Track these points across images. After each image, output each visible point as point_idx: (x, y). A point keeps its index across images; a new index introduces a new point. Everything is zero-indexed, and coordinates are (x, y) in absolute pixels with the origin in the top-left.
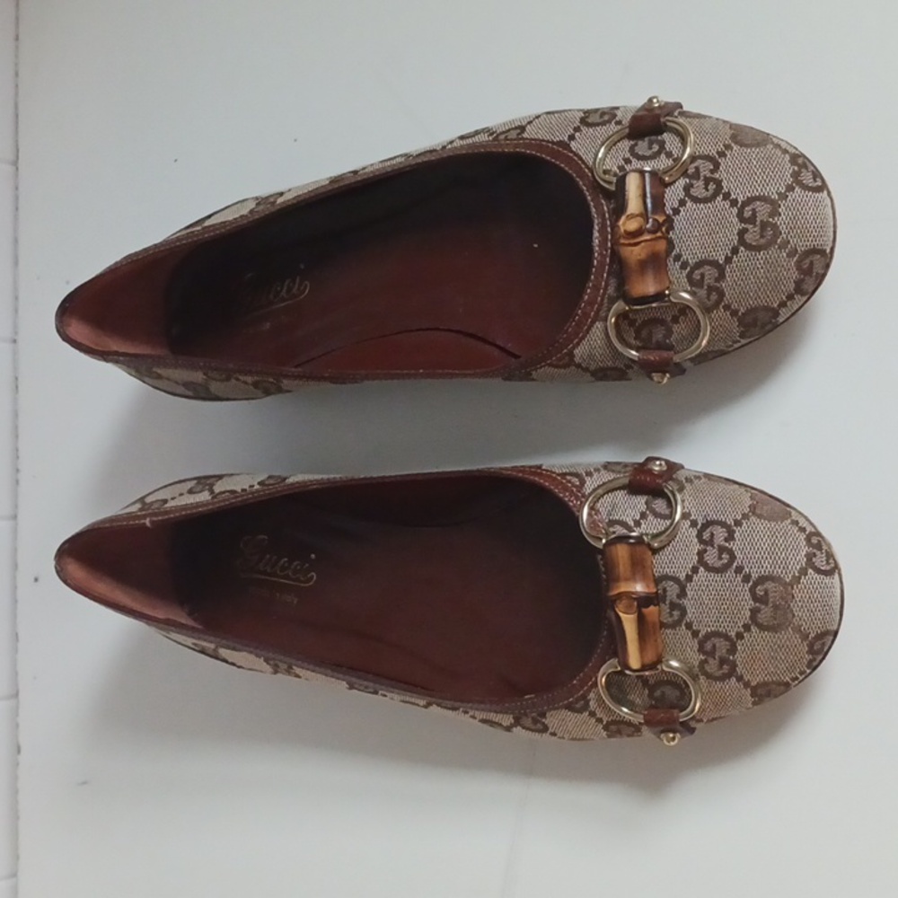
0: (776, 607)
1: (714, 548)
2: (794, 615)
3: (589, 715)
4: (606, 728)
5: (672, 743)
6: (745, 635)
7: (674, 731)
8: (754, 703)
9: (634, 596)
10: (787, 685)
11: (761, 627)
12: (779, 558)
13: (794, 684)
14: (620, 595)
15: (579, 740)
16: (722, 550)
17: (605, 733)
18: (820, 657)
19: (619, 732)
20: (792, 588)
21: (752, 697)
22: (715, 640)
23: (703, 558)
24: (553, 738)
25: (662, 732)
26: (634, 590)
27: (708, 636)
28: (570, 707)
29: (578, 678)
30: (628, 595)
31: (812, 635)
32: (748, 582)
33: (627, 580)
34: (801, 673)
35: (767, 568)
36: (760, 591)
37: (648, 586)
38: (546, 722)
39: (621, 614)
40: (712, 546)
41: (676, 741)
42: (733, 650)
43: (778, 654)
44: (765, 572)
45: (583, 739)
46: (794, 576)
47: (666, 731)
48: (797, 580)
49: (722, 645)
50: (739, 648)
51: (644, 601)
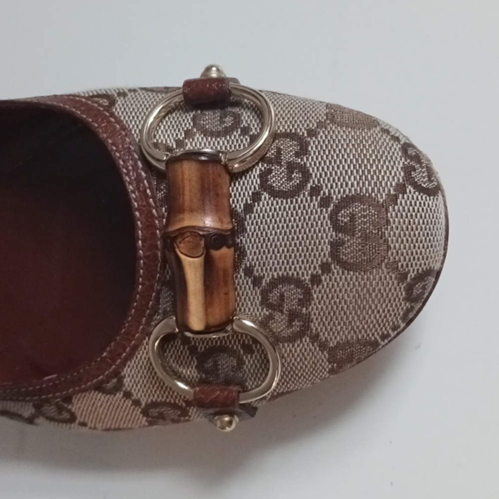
0: (366, 237)
1: (281, 166)
2: (389, 248)
3: (124, 396)
4: (145, 412)
5: (228, 429)
6: (323, 278)
7: (231, 414)
8: (332, 372)
9: (201, 233)
10: (375, 345)
11: (345, 266)
12: (369, 172)
13: (383, 343)
14: (182, 231)
15: (115, 429)
16: (291, 167)
17: (145, 418)
18: (419, 306)
19: (162, 417)
20: (387, 211)
21: (330, 363)
22: (284, 288)
23: (267, 181)
24: (85, 430)
25: (215, 414)
26: (201, 225)
27: (274, 284)
28: (99, 388)
29: (108, 349)
30: (193, 231)
31: (412, 275)
32: (327, 206)
33: (192, 211)
34: (395, 328)
35: (352, 187)
36: (343, 217)
37: (221, 221)
38: (73, 410)
39: (182, 257)
40: (279, 164)
41: (234, 425)
42: (306, 298)
43: (367, 302)
44: (350, 190)
45: (119, 429)
46: (388, 195)
47: (221, 413)
48: (394, 199)
49: (292, 294)
50: (315, 296)
51: (216, 240)
